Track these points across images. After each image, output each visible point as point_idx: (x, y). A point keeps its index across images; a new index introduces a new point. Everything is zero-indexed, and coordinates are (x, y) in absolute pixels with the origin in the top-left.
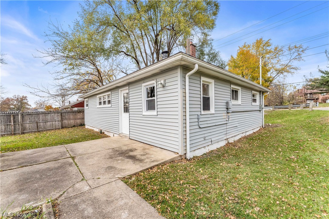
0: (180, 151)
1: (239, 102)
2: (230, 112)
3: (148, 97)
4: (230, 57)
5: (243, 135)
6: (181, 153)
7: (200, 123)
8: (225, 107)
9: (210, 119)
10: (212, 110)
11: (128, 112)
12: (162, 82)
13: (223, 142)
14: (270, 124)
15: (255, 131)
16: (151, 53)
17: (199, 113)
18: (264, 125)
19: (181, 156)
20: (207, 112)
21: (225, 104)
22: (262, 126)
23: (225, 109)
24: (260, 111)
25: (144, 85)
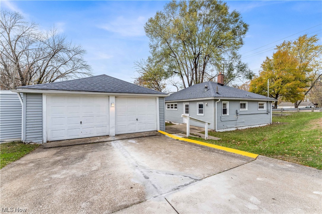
0: (213, 128)
1: (247, 109)
2: (238, 115)
3: (199, 108)
4: (266, 58)
5: (250, 127)
6: (213, 129)
7: (221, 119)
8: (236, 112)
9: (226, 118)
10: (228, 114)
11: (188, 113)
12: (206, 104)
13: (234, 128)
14: (279, 123)
15: (261, 126)
16: (192, 69)
17: (221, 116)
18: (271, 122)
19: (213, 130)
20: (225, 115)
21: (236, 111)
22: (270, 123)
23: (236, 114)
24: (267, 114)
25: (197, 103)
